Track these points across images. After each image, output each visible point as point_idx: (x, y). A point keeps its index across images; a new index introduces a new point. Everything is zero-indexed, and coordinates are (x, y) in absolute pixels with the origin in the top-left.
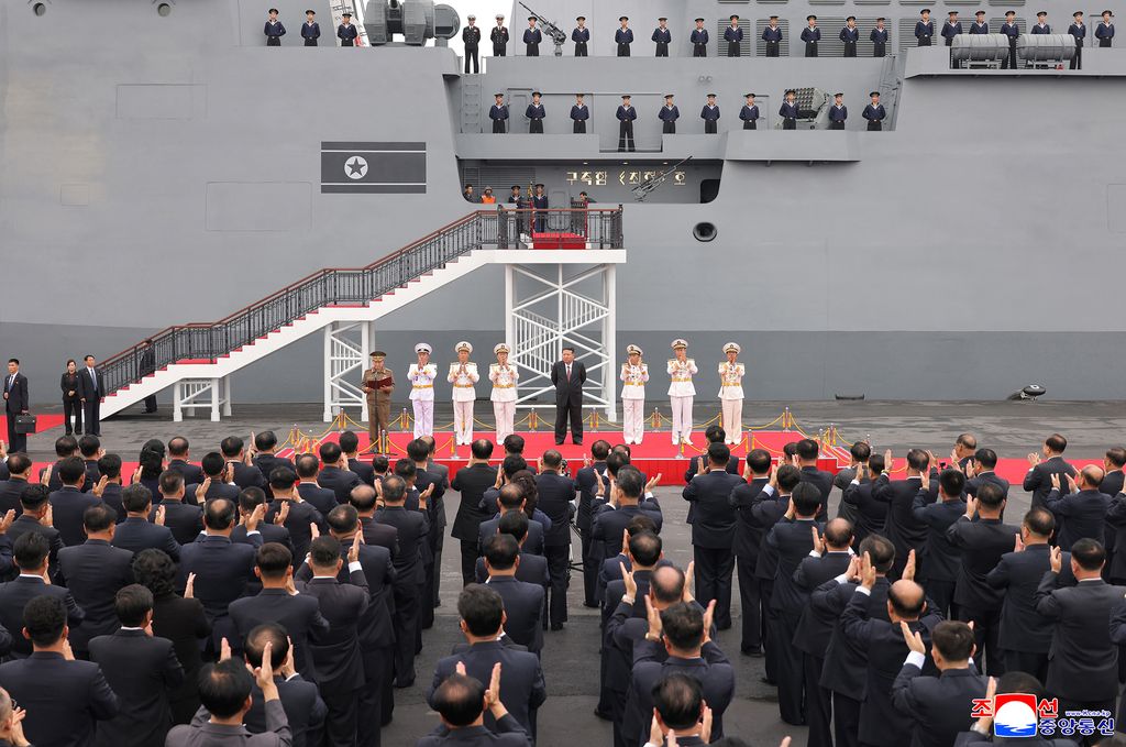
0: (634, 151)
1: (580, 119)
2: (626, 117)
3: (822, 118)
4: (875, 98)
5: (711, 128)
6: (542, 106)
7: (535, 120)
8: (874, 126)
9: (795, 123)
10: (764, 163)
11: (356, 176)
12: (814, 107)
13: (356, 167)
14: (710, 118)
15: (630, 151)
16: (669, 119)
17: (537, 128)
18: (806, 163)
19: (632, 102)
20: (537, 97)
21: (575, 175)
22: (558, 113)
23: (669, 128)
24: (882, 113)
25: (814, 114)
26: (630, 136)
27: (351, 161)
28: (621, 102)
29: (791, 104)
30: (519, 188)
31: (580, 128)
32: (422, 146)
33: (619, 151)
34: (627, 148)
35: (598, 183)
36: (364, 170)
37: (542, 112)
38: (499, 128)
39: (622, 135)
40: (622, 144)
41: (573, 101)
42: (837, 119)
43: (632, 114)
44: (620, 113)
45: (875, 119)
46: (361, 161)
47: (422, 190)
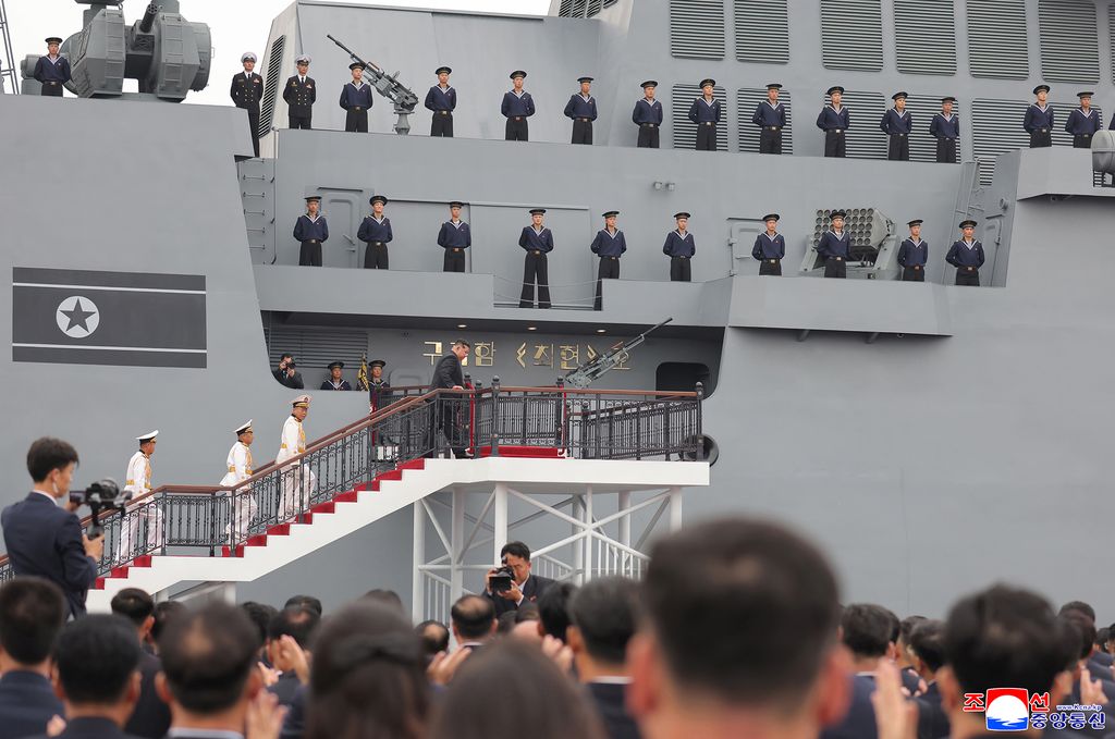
0: (548, 306)
1: (454, 247)
2: (536, 245)
3: (886, 260)
4: (969, 231)
5: (681, 272)
6: (387, 221)
7: (374, 245)
8: (968, 278)
9: (844, 267)
10: (796, 334)
11: (77, 332)
12: (874, 241)
13: (77, 316)
14: (679, 255)
15: (541, 306)
16: (608, 252)
17: (376, 258)
18: (865, 337)
19: (546, 221)
20: (379, 205)
21: (439, 345)
22: (414, 234)
23: (610, 270)
24: (978, 256)
25: (871, 255)
26: (543, 279)
27: (68, 304)
28: (528, 221)
29: (839, 235)
30: (342, 365)
31: (455, 263)
32: (198, 282)
33: (522, 305)
34: (536, 302)
35: (479, 362)
36: (93, 323)
37: (385, 232)
38: (311, 256)
39: (528, 278)
40: (527, 293)
41: (444, 215)
42: (911, 264)
43: (547, 242)
44: (527, 239)
45: (968, 266)
46: (88, 305)
47: (200, 362)
